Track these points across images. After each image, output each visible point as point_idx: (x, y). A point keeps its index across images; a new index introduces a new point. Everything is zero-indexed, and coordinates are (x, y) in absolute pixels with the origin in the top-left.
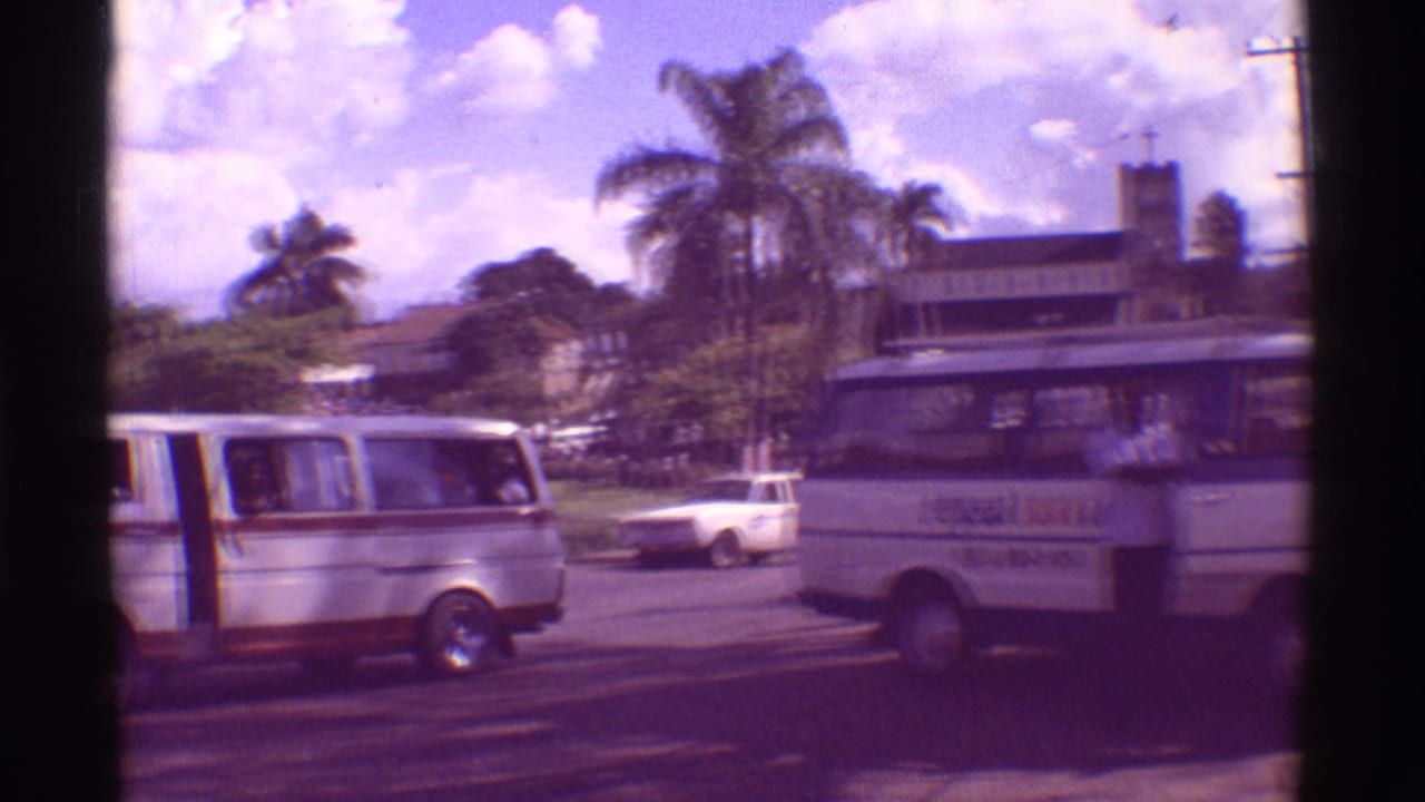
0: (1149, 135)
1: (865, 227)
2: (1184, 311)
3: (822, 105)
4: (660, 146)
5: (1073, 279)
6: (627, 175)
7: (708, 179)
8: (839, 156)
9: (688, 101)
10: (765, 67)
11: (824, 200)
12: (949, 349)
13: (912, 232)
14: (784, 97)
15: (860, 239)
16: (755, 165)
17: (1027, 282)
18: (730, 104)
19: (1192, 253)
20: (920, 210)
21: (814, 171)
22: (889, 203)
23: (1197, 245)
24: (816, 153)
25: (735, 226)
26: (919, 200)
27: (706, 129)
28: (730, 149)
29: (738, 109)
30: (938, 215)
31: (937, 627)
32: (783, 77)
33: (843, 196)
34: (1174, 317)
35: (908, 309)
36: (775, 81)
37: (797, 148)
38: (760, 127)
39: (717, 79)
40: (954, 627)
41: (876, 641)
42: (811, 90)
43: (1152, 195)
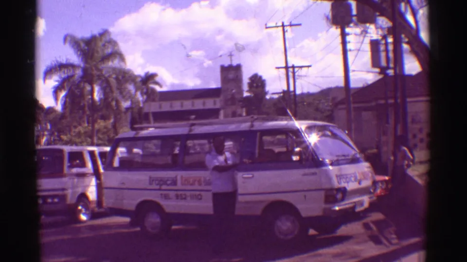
0: (231, 55)
1: (131, 88)
2: (244, 114)
3: (116, 48)
4: (64, 62)
5: (204, 104)
6: (53, 70)
7: (79, 72)
8: (122, 64)
9: (73, 47)
10: (98, 35)
11: (117, 79)
12: (156, 128)
13: (148, 89)
14: (104, 45)
15: (129, 92)
16: (94, 68)
17: (187, 105)
18: (86, 48)
19: (246, 94)
20: (151, 81)
21: (114, 69)
22: (139, 79)
23: (247, 91)
24: (115, 63)
25: (88, 88)
26: (149, 78)
27: (79, 56)
28: (86, 62)
29: (88, 50)
30: (157, 83)
31: (153, 220)
32: (104, 39)
33: (123, 77)
34: (241, 115)
35: (147, 114)
36: (101, 40)
37: (108, 62)
38: (96, 55)
39: (83, 40)
40: (158, 220)
41: (132, 224)
42: (113, 43)
43: (231, 75)
